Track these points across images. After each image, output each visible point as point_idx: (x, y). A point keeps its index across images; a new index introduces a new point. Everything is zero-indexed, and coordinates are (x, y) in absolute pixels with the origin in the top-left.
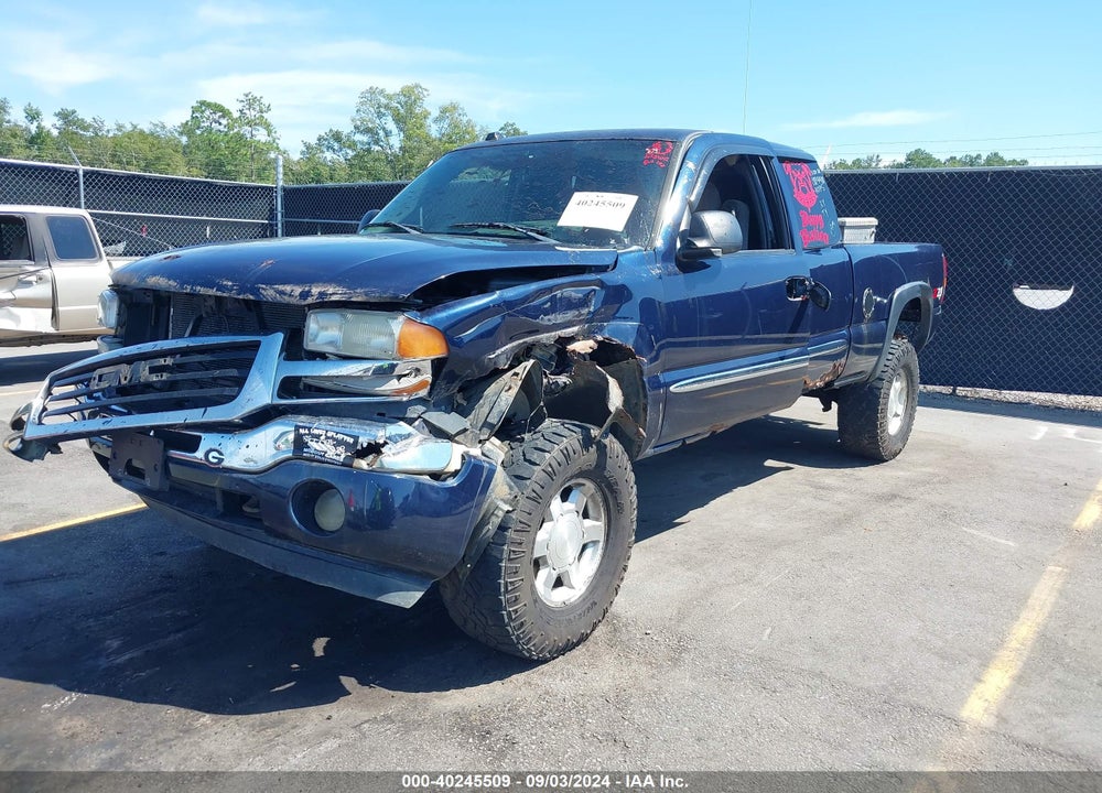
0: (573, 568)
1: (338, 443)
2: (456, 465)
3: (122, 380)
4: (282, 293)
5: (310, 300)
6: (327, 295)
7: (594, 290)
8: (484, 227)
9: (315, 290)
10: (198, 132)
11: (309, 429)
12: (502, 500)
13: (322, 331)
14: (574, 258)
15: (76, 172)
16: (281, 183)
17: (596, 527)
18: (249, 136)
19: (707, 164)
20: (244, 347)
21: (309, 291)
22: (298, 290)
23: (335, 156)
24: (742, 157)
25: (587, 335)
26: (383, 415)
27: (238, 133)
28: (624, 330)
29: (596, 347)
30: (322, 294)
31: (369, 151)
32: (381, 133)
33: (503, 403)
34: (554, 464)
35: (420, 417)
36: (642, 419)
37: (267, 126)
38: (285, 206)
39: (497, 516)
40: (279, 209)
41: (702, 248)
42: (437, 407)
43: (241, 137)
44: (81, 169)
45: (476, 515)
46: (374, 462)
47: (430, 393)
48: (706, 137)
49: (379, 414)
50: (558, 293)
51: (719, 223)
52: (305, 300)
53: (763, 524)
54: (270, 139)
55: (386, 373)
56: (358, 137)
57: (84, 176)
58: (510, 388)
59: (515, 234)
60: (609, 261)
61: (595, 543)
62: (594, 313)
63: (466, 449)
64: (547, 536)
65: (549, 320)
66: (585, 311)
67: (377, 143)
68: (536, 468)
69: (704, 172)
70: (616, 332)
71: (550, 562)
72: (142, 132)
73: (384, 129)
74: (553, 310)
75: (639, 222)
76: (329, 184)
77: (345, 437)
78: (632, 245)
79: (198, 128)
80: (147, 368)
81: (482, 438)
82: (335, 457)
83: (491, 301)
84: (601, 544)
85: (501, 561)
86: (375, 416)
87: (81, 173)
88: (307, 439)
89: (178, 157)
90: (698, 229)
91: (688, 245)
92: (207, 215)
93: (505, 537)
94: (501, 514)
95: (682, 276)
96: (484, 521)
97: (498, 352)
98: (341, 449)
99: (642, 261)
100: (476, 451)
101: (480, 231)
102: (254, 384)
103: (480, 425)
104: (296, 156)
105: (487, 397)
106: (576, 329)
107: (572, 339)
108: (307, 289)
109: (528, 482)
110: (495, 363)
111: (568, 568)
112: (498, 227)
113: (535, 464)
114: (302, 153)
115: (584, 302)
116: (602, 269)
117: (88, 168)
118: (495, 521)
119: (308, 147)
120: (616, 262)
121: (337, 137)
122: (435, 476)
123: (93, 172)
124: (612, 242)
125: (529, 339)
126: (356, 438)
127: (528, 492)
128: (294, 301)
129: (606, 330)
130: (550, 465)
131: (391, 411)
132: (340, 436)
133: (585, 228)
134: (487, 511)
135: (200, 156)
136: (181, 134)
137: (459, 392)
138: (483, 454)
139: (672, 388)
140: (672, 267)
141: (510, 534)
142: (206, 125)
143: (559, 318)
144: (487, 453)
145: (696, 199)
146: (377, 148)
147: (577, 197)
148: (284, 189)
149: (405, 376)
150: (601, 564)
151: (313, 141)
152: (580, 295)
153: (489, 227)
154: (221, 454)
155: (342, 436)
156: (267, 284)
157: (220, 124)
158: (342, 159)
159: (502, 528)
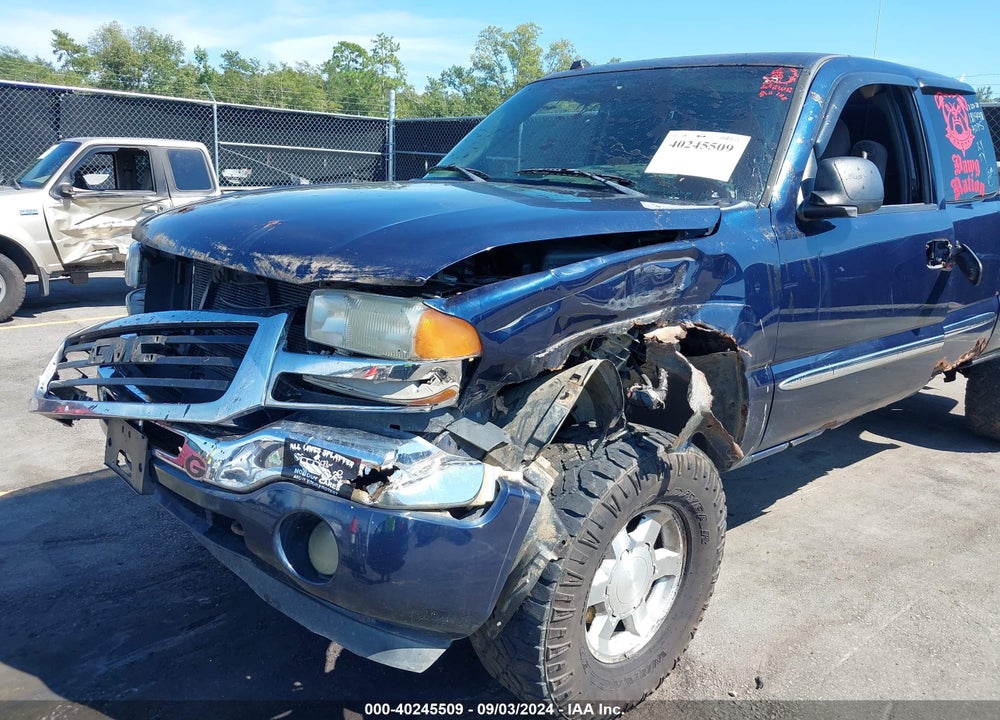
0: (637, 611)
1: (336, 466)
2: (487, 495)
3: (116, 356)
4: (278, 266)
5: (308, 279)
6: (327, 272)
7: (687, 262)
8: (556, 173)
9: (316, 265)
10: (338, 70)
11: (302, 444)
12: (546, 544)
13: (327, 316)
14: (662, 220)
15: (211, 107)
16: (393, 117)
17: (671, 558)
18: (380, 72)
19: (838, 97)
20: (238, 329)
21: (309, 266)
22: (296, 263)
23: (455, 91)
24: (883, 88)
25: (673, 320)
26: (397, 427)
27: (371, 70)
28: (722, 314)
29: (684, 336)
30: (323, 271)
31: (485, 85)
32: (497, 69)
33: (556, 415)
34: (619, 495)
35: (446, 430)
36: (740, 424)
37: (397, 64)
38: (396, 138)
39: (538, 567)
40: (391, 141)
41: (831, 206)
42: (470, 415)
43: (374, 74)
44: (215, 104)
45: (509, 563)
46: (377, 494)
47: (460, 401)
48: (837, 64)
49: (392, 426)
50: (637, 269)
51: (855, 174)
52: (302, 277)
53: (873, 529)
54: (398, 75)
55: (403, 374)
56: (477, 74)
57: (218, 111)
58: (567, 395)
59: (591, 183)
60: (708, 223)
61: (669, 577)
62: (683, 293)
63: (504, 473)
64: (605, 578)
65: (622, 304)
66: (672, 290)
67: (492, 79)
68: (594, 502)
69: (834, 106)
70: (711, 316)
71: (609, 609)
72: (290, 71)
73: (499, 65)
74: (629, 291)
75: (751, 171)
76: (448, 117)
77: (344, 459)
78: (740, 200)
79: (338, 66)
80: (140, 345)
81: (526, 458)
82: (330, 484)
83: (543, 283)
84: (676, 580)
85: (541, 623)
86: (388, 430)
87: (215, 108)
88: (298, 457)
89: (320, 93)
90: (826, 180)
91: (813, 200)
92: (325, 147)
93: (547, 593)
94: (542, 564)
95: (804, 239)
96: (520, 571)
97: (551, 349)
98: (338, 475)
99: (752, 220)
100: (516, 476)
101: (552, 178)
102: (244, 381)
103: (525, 440)
104: (420, 91)
105: (535, 404)
106: (658, 313)
107: (652, 326)
108: (306, 263)
109: (582, 521)
110: (545, 364)
111: (630, 612)
112: (572, 173)
113: (593, 496)
114: (427, 88)
115: (669, 279)
116: (699, 234)
117: (222, 103)
118: (534, 573)
119: (432, 83)
120: (718, 225)
121: (459, 72)
122: (460, 512)
123: (225, 107)
124: (715, 195)
125: (594, 331)
126: (357, 462)
127: (580, 535)
128: (290, 278)
129: (699, 314)
130: (613, 497)
131: (407, 424)
132: (338, 457)
133: (680, 176)
134: (526, 556)
135: (338, 92)
136: (324, 71)
137: (499, 395)
138: (525, 478)
139: (783, 385)
140: (792, 228)
141: (555, 589)
142: (344, 63)
143: (637, 301)
144: (531, 479)
145: (824, 141)
146: (493, 83)
147: (673, 136)
148: (396, 123)
149: (425, 381)
150: (675, 603)
151: (437, 77)
152: (667, 270)
153: (561, 173)
154: (202, 465)
155: (341, 457)
156: (262, 253)
157: (357, 62)
158: (461, 94)
159: (544, 581)
